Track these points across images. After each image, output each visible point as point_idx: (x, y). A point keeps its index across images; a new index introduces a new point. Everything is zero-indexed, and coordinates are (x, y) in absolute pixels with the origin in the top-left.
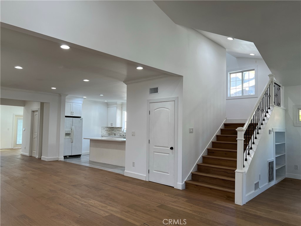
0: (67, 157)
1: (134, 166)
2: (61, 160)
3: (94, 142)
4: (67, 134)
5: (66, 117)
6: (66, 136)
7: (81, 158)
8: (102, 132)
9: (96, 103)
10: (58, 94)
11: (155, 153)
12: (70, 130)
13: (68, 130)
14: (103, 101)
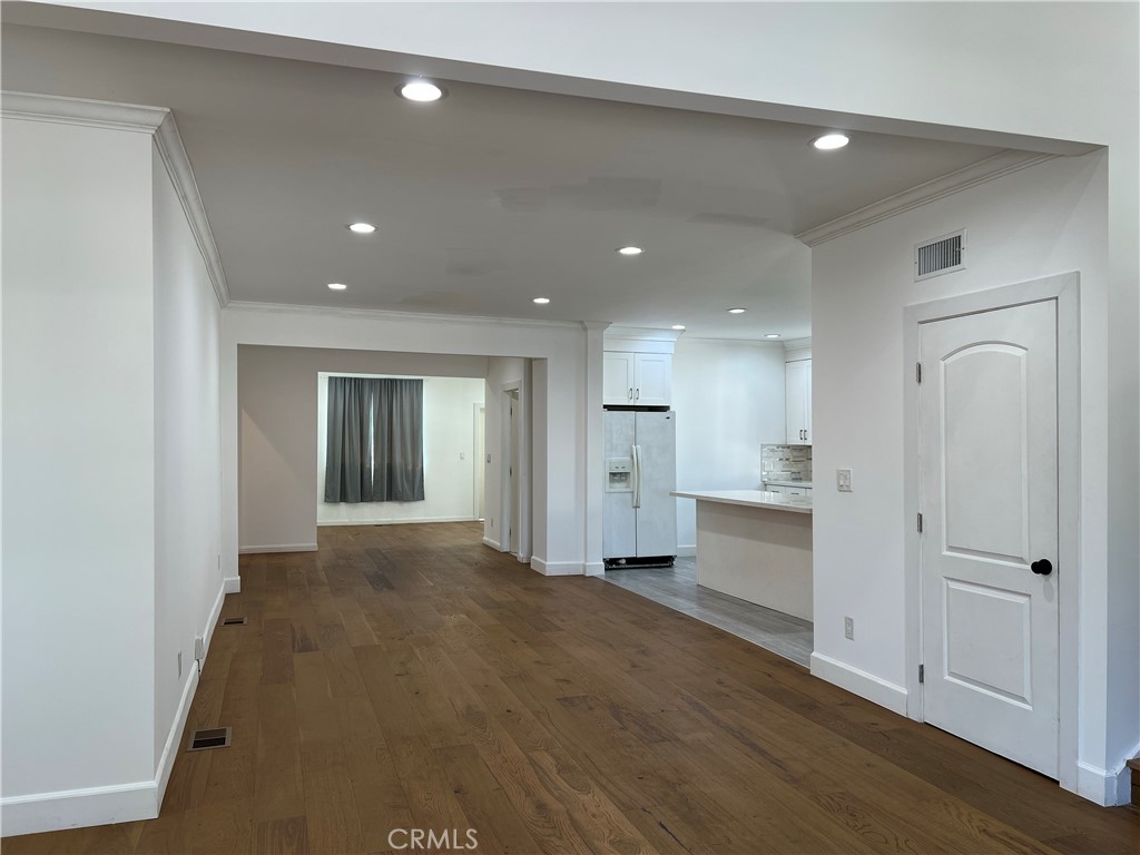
0: (619, 564)
1: (849, 635)
2: (595, 574)
3: (711, 509)
4: (616, 476)
5: (610, 408)
6: (612, 481)
7: (676, 570)
8: (763, 466)
9: (734, 346)
10: (576, 322)
11: (953, 585)
12: (628, 458)
13: (619, 460)
14: (762, 337)
